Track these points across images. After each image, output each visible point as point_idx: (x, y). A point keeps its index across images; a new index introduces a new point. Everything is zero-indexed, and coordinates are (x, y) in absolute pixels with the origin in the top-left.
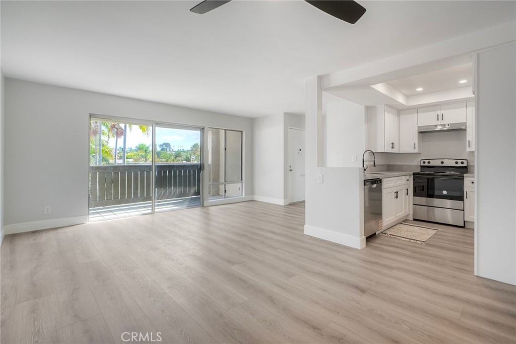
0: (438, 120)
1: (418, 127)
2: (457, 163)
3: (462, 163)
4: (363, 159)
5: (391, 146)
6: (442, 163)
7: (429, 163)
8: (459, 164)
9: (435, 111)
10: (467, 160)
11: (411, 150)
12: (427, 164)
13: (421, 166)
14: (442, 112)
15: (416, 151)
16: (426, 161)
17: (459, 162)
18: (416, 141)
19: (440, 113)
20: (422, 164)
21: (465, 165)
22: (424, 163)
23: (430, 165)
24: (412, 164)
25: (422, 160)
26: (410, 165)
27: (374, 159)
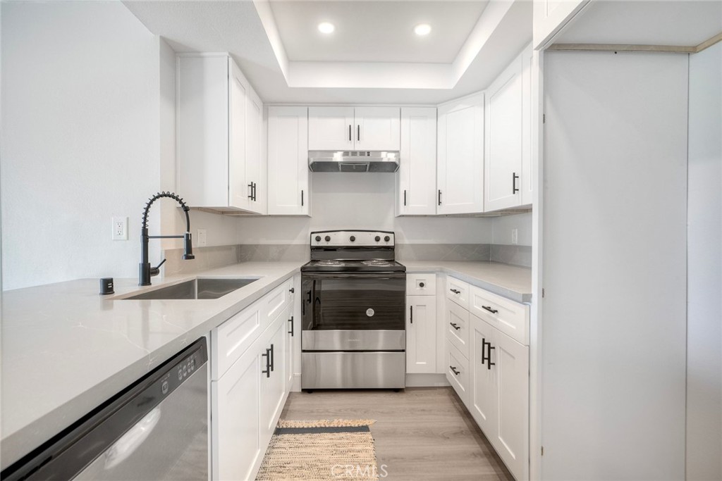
0: (350, 138)
1: (309, 151)
2: (377, 239)
3: (387, 239)
4: (145, 231)
5: (248, 191)
6: (353, 239)
7: (328, 239)
8: (382, 243)
9: (344, 117)
10: (393, 233)
11: (294, 208)
12: (323, 243)
13: (314, 249)
14: (359, 121)
15: (305, 211)
16: (323, 236)
17: (382, 236)
18: (304, 185)
19: (353, 122)
20: (315, 243)
21: (391, 243)
22: (318, 239)
23: (330, 244)
24: (294, 243)
25: (312, 233)
26: (289, 245)
27: (188, 231)
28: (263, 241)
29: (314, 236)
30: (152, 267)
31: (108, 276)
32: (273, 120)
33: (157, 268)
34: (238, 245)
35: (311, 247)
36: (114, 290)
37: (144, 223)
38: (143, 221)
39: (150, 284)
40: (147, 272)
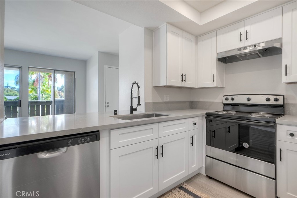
0: (241, 40)
1: (218, 53)
2: (268, 100)
3: (276, 100)
4: (132, 95)
5: (180, 78)
6: (249, 99)
7: (232, 99)
8: (272, 102)
10: (283, 96)
11: (209, 83)
12: (230, 101)
13: (225, 104)
15: (215, 85)
16: (230, 98)
17: (272, 98)
18: (215, 72)
19: (243, 30)
20: (225, 102)
21: (280, 103)
22: (227, 99)
23: (234, 102)
24: (215, 101)
25: (224, 96)
26: (213, 102)
27: (139, 95)
28: (202, 100)
29: (225, 97)
30: (133, 108)
31: (115, 109)
32: (200, 43)
33: (136, 108)
34: (190, 101)
35: (223, 103)
36: (117, 114)
37: (131, 93)
38: (131, 92)
39: (133, 113)
40: (132, 110)
